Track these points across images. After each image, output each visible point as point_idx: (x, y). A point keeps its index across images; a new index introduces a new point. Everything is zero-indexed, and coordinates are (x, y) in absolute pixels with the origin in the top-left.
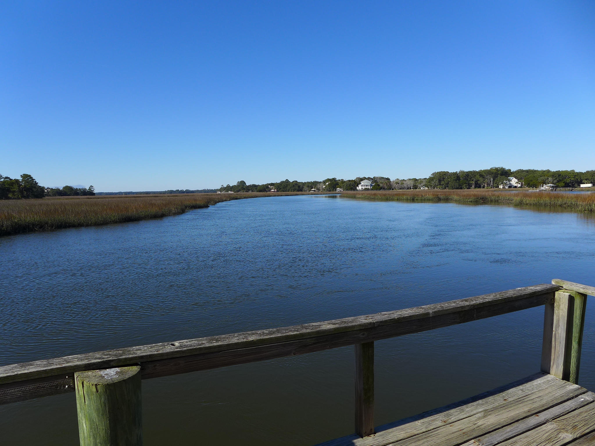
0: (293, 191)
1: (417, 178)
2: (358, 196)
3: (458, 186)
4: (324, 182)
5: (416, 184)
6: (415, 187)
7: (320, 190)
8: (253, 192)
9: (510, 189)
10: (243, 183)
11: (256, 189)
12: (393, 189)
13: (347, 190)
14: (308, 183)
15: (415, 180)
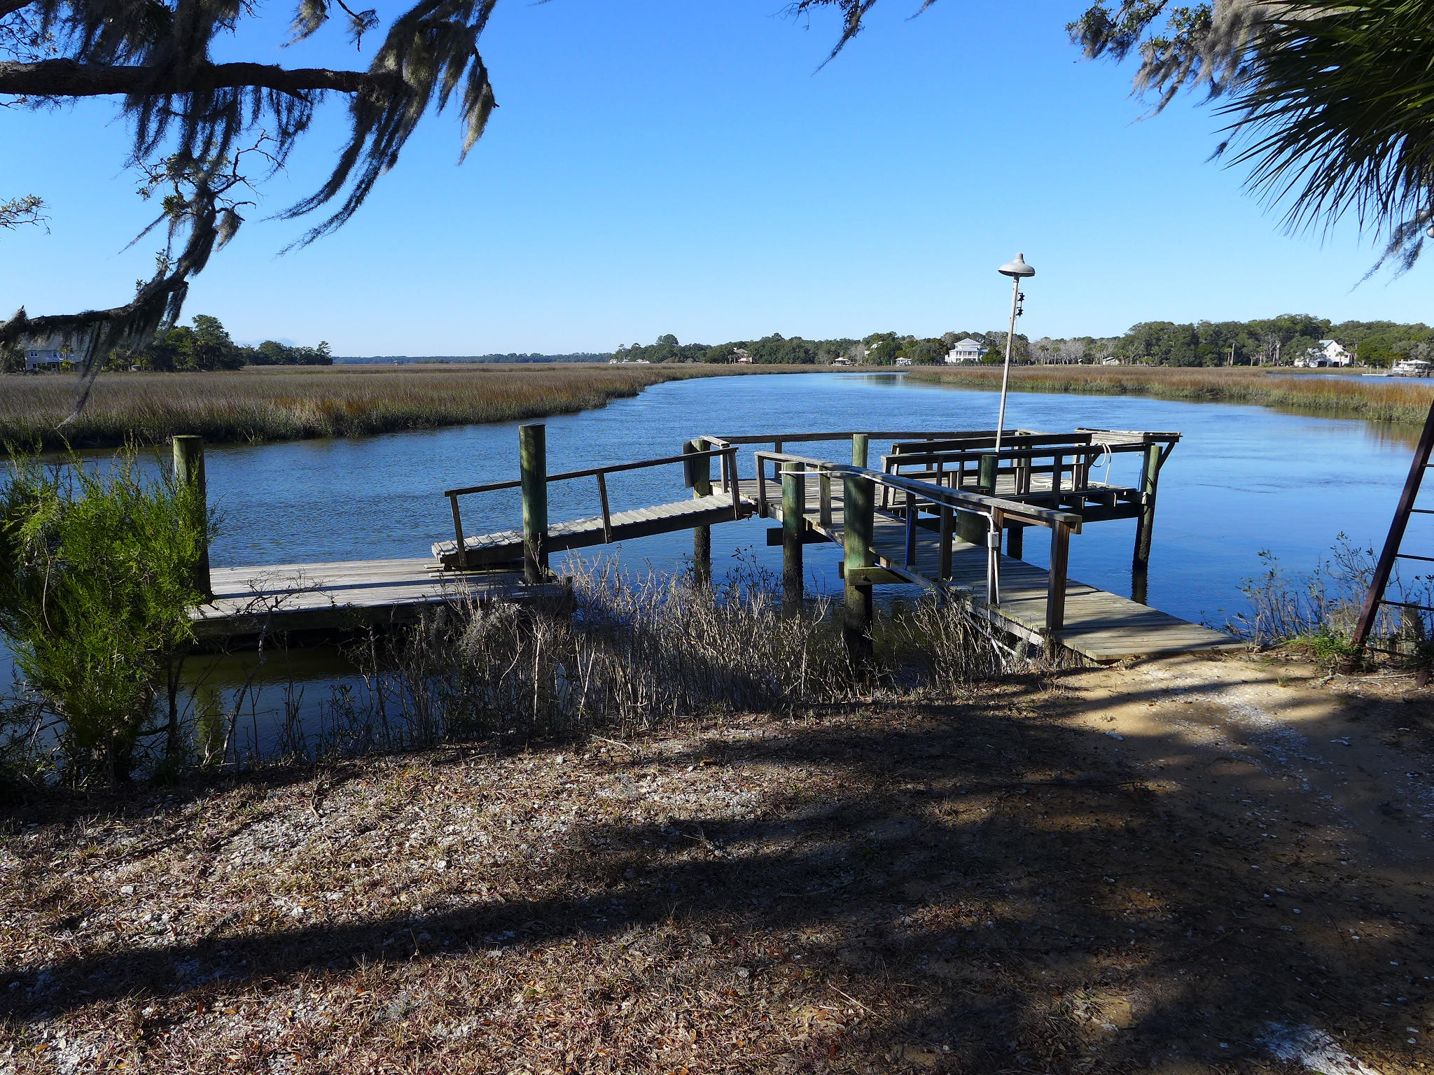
0: (791, 361)
1: (1095, 337)
2: (945, 378)
3: (1191, 359)
4: (868, 342)
5: (1090, 349)
6: (1088, 359)
7: (856, 361)
8: (695, 364)
9: (1320, 368)
10: (671, 340)
11: (705, 355)
12: (1032, 363)
13: (922, 362)
14: (828, 342)
15: (1091, 341)
